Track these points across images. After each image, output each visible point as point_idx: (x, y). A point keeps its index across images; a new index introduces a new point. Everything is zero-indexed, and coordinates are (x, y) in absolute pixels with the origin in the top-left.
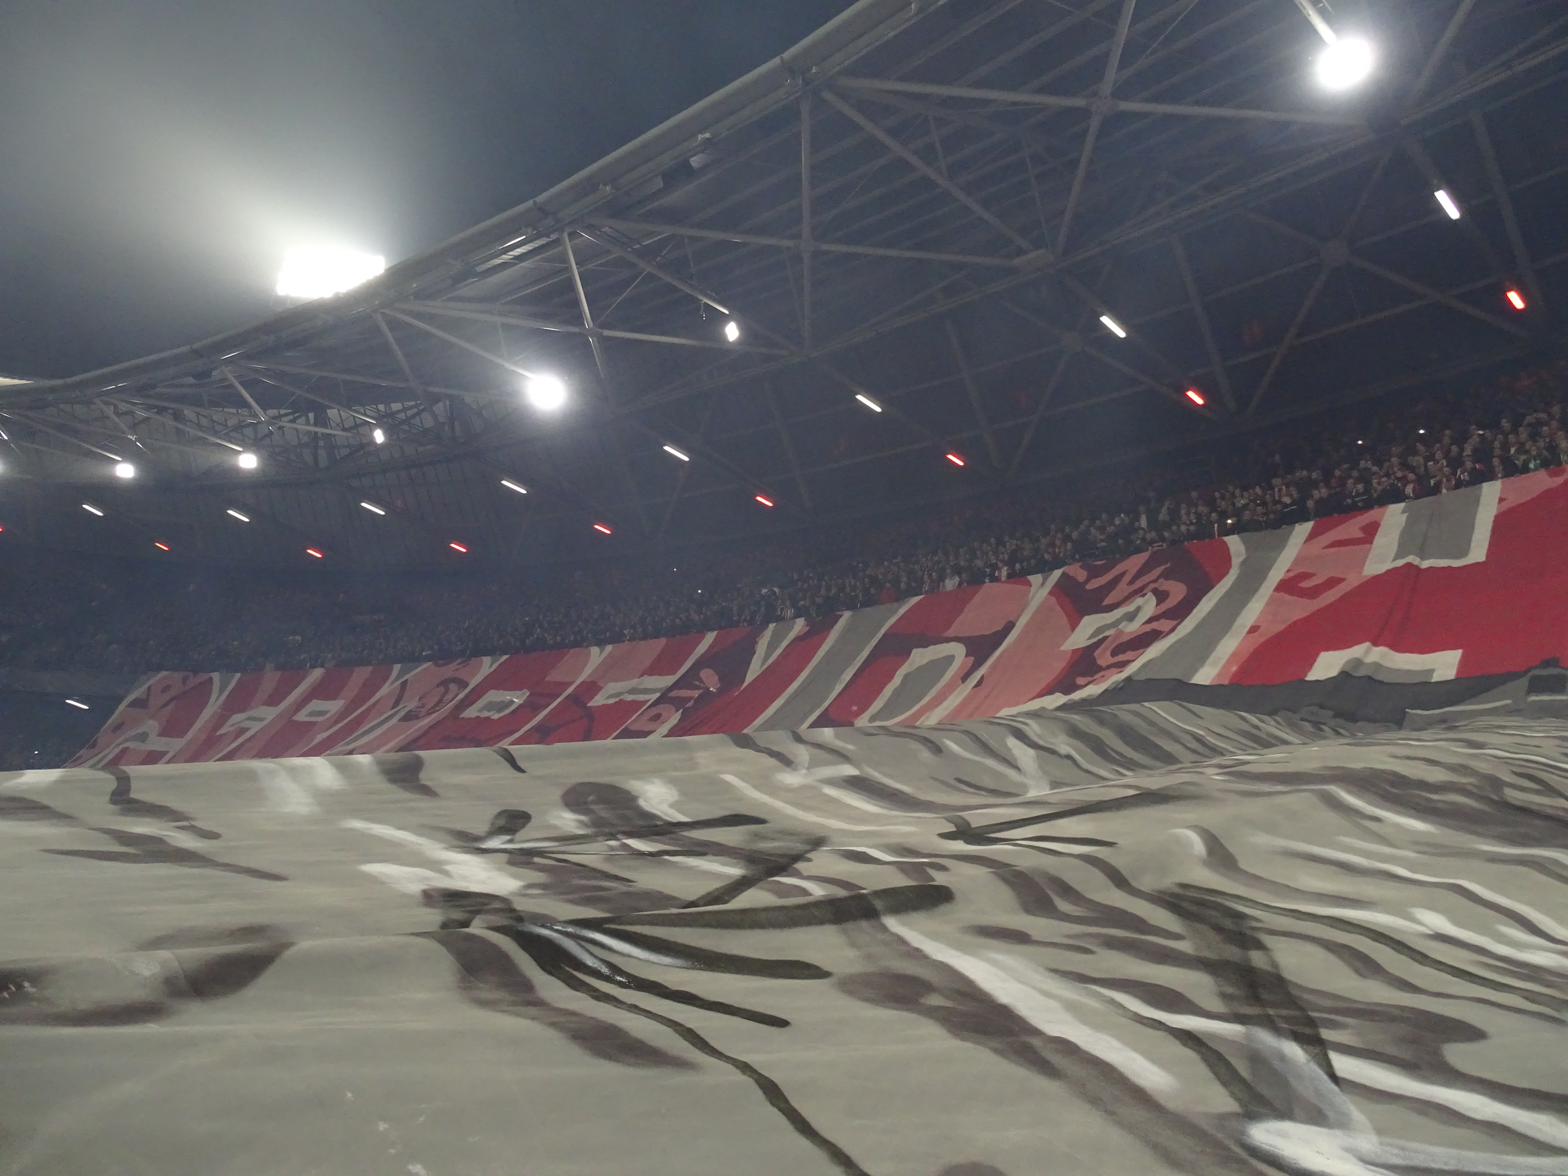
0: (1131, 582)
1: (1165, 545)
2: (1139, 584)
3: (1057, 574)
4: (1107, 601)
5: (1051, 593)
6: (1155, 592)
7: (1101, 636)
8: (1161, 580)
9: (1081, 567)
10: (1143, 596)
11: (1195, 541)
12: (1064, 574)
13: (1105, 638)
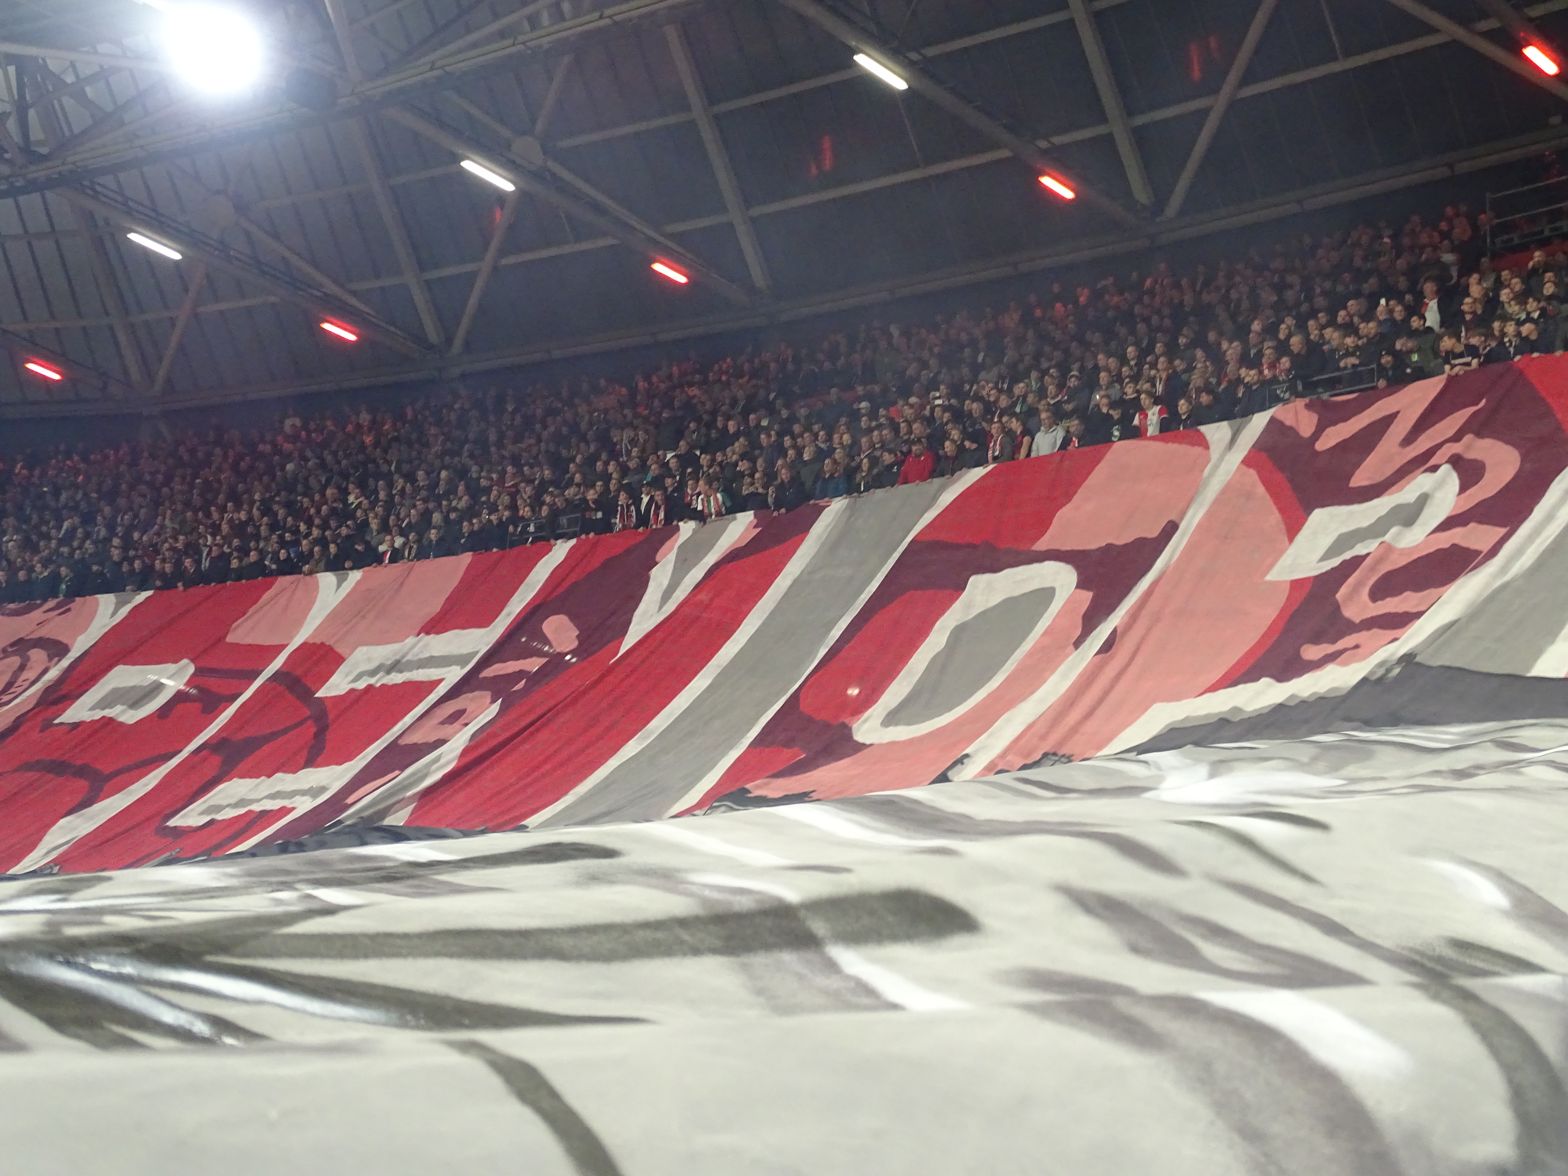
0: (1409, 440)
1: (1475, 362)
2: (1423, 444)
3: (1259, 421)
4: (1359, 480)
5: (1247, 462)
6: (1456, 461)
7: (1348, 555)
8: (1468, 438)
9: (1308, 406)
10: (1434, 469)
11: (1535, 355)
12: (1273, 420)
13: (1357, 561)
